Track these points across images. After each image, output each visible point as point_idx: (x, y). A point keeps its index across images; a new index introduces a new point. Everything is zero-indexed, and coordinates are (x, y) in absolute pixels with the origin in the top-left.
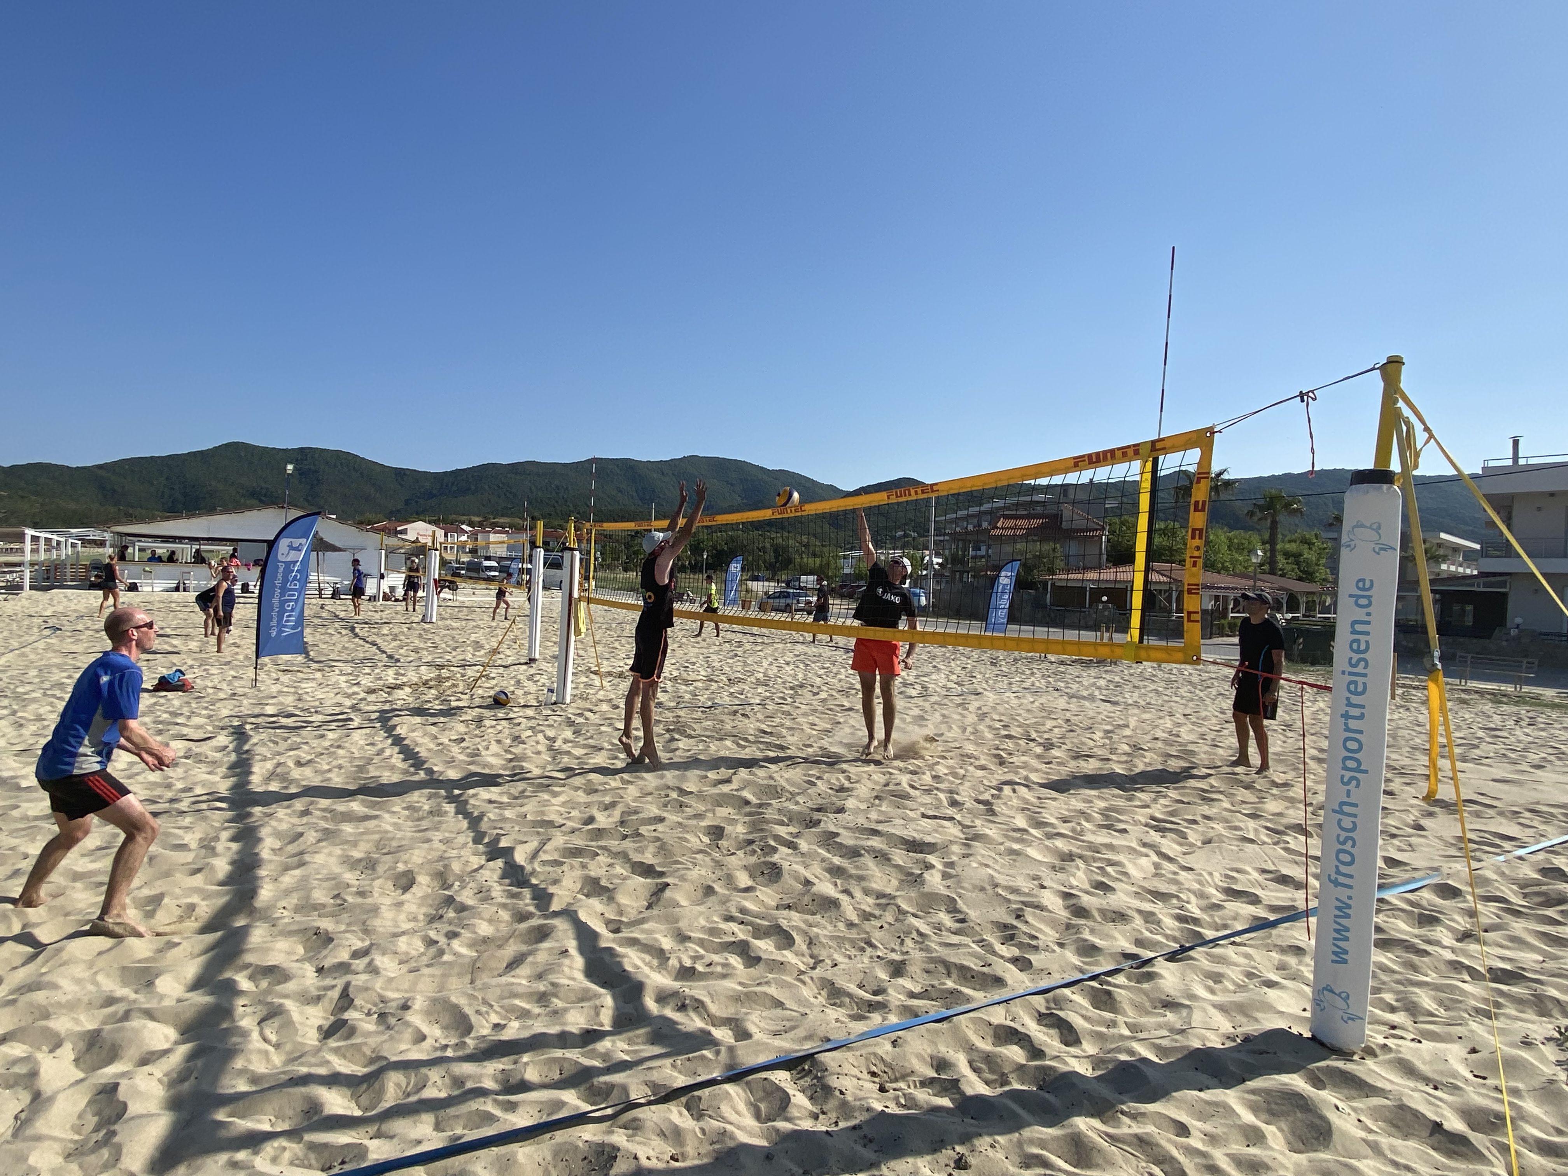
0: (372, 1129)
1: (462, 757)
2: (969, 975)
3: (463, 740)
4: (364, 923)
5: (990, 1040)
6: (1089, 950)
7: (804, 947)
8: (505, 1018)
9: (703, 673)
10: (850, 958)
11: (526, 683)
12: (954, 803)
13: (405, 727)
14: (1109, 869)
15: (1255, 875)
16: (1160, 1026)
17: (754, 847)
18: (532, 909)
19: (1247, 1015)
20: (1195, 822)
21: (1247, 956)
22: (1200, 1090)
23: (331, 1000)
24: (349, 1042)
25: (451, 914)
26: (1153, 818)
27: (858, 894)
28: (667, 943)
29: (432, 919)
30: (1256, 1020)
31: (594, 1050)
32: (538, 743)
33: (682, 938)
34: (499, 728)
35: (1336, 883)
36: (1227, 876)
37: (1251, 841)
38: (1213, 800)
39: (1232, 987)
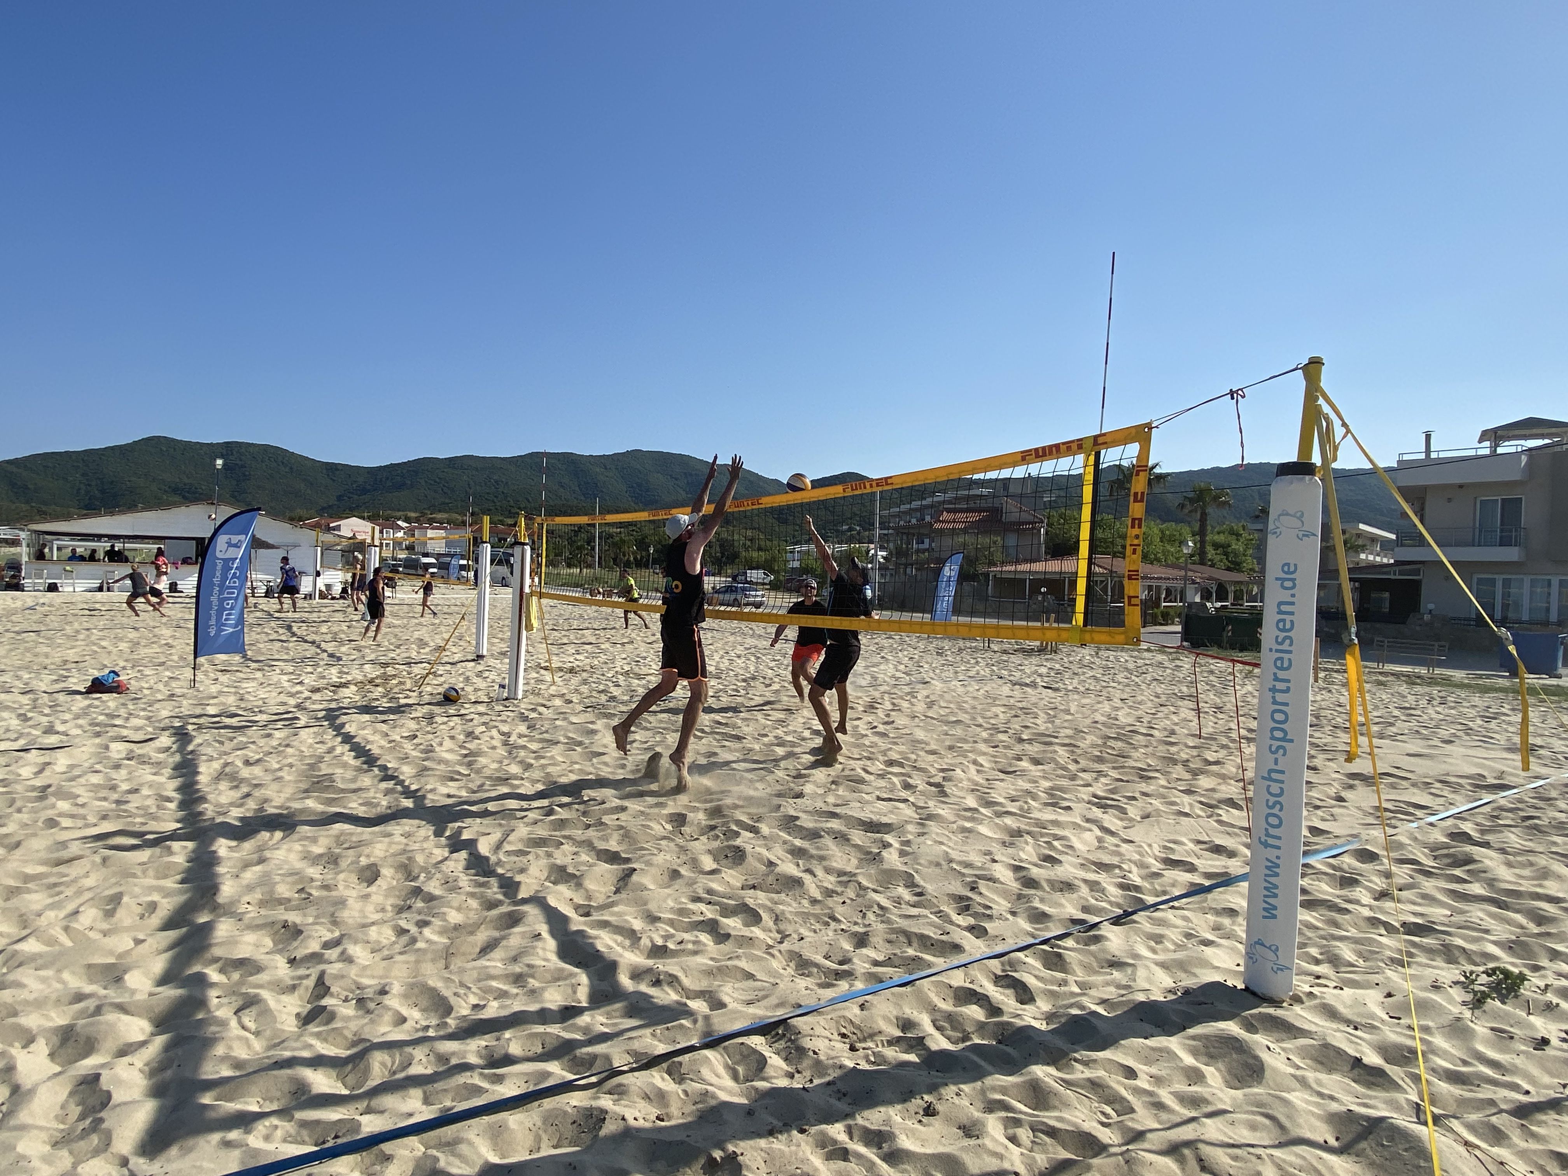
0: (362, 1105)
1: (415, 753)
2: (929, 944)
3: (415, 737)
4: (332, 915)
5: (951, 1002)
6: (1040, 917)
7: (771, 924)
8: (484, 998)
10: (815, 931)
11: (475, 680)
12: (907, 786)
13: (354, 725)
14: (1056, 843)
15: (1191, 845)
16: (1108, 984)
17: (717, 832)
18: (500, 897)
19: (1186, 971)
20: (1134, 798)
21: (1186, 919)
22: (1146, 1038)
23: (307, 988)
24: (330, 1026)
25: (420, 904)
26: (1095, 796)
27: (820, 872)
28: (637, 924)
29: (401, 910)
30: (1195, 975)
31: (574, 1025)
32: (492, 738)
33: (653, 919)
34: (452, 724)
35: (1266, 845)
36: (1165, 847)
37: (1187, 815)
38: (1150, 778)
39: (1172, 947)
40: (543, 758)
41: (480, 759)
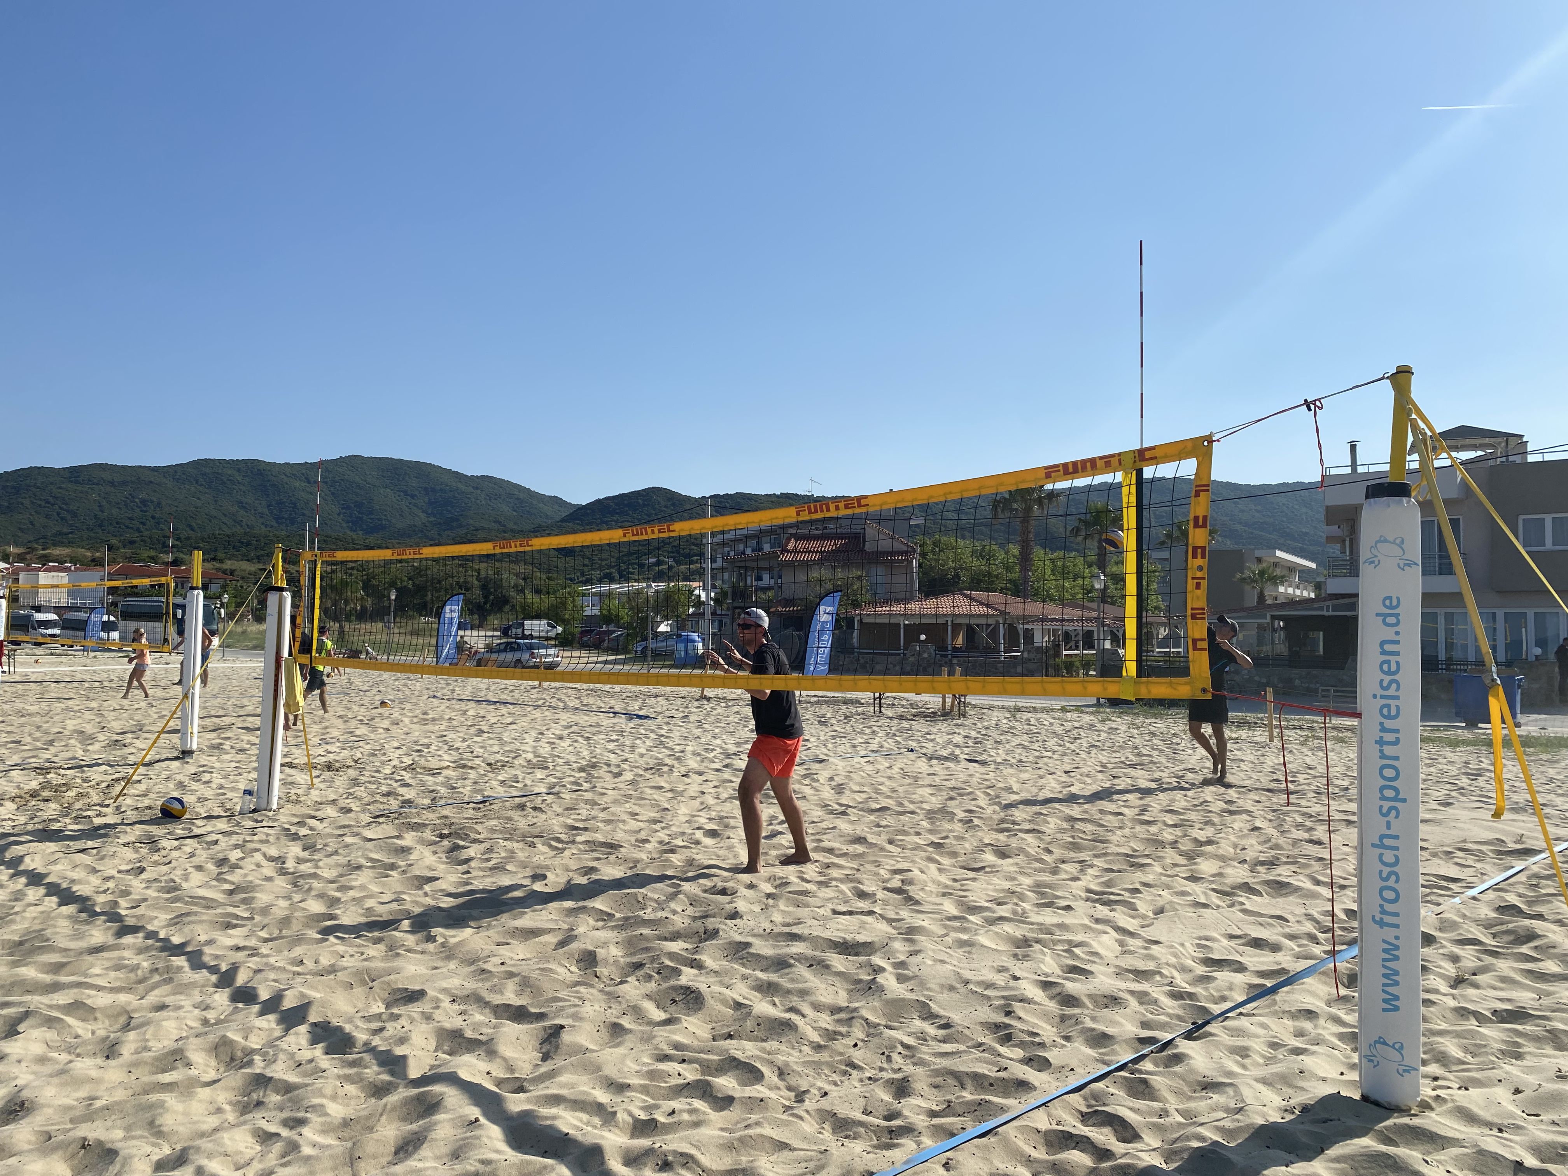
1: (151, 893)
2: (986, 1084)
3: (142, 870)
4: (150, 1124)
5: (1043, 1150)
6: (1100, 1040)
7: (775, 1079)
9: (446, 757)
10: (836, 1084)
11: (195, 786)
12: (862, 895)
13: (37, 858)
14: (1077, 951)
15: (1225, 942)
16: (1213, 1109)
17: (647, 970)
18: (387, 1078)
19: (1291, 1086)
20: (1137, 891)
21: (1264, 1026)
22: (1287, 1166)
25: (275, 1097)
26: (1089, 891)
27: (806, 1009)
28: (602, 1096)
29: (248, 1107)
30: (1302, 1089)
32: (258, 865)
33: (620, 1088)
34: (188, 849)
35: (1382, 924)
36: (1199, 946)
37: (1205, 906)
38: (1143, 865)
39: (1261, 1061)
40: (351, 888)
41: (258, 895)
